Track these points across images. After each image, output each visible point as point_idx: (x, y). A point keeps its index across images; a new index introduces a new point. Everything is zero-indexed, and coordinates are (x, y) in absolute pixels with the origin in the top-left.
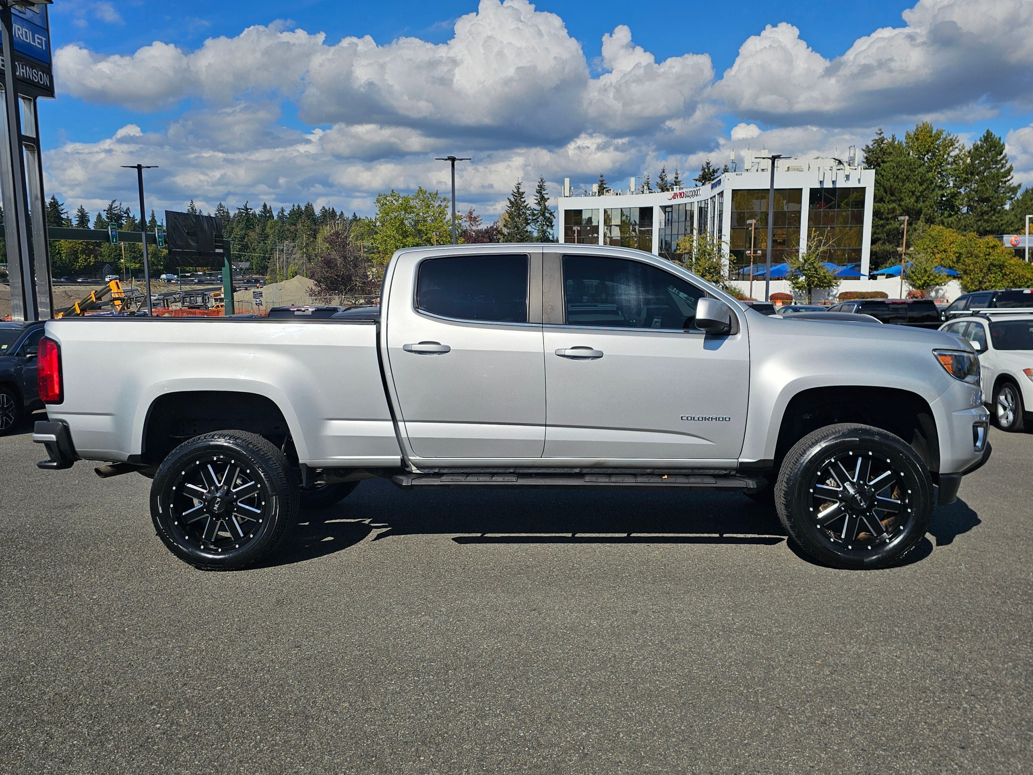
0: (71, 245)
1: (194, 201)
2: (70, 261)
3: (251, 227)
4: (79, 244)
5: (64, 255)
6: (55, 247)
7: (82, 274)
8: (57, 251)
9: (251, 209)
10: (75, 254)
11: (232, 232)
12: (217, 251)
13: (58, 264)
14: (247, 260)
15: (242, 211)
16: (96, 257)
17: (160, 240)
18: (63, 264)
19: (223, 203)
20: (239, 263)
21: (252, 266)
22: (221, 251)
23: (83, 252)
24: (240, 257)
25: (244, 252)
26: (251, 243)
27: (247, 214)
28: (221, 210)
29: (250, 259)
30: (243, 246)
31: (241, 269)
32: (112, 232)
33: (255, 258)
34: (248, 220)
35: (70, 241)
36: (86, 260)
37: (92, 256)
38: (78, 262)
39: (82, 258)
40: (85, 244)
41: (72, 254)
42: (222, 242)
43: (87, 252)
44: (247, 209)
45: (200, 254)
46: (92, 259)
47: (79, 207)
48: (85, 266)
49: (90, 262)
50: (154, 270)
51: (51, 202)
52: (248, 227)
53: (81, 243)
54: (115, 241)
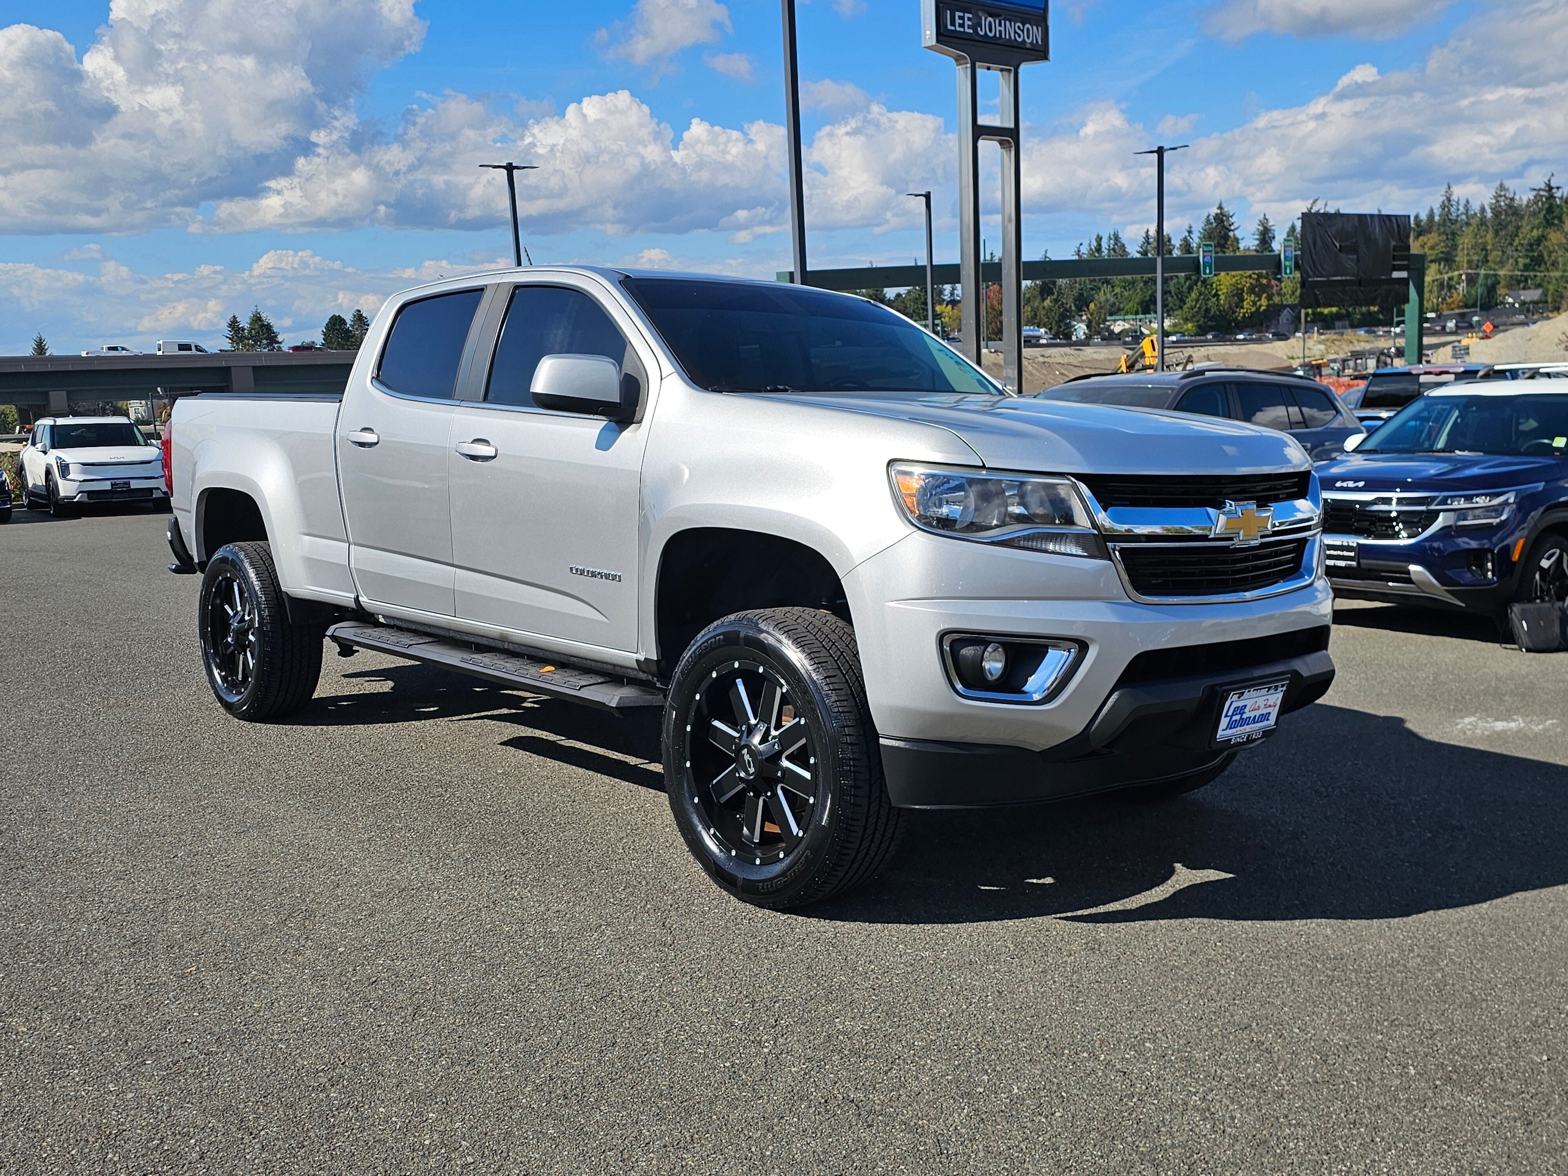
0: (1234, 280)
1: (1451, 184)
2: (1230, 307)
3: (1556, 222)
4: (1244, 278)
5: (1222, 297)
6: (1211, 285)
7: (1247, 326)
8: (1214, 292)
9: (1558, 188)
10: (1238, 295)
11: (1517, 235)
12: (1396, 275)
13: (1212, 313)
14: (1540, 286)
15: (1542, 193)
16: (1269, 298)
17: (1287, 263)
18: (1219, 311)
19: (1507, 184)
20: (1522, 292)
21: (1546, 296)
22: (1404, 274)
23: (1252, 290)
24: (1526, 281)
25: (1535, 270)
26: (1550, 253)
27: (1551, 197)
28: (1501, 196)
29: (1545, 284)
30: (1532, 260)
31: (1523, 304)
32: (1204, 257)
33: (1554, 281)
34: (1550, 210)
35: (1234, 273)
36: (1254, 303)
37: (1264, 295)
38: (1242, 308)
39: (1248, 299)
40: (1255, 276)
41: (1233, 296)
42: (1409, 257)
43: (1258, 289)
44: (1550, 188)
45: (1359, 283)
46: (1264, 302)
47: (1261, 217)
48: (1252, 313)
49: (1261, 306)
50: (1363, 314)
51: (1217, 214)
52: (1548, 223)
53: (1250, 277)
54: (1208, 271)
